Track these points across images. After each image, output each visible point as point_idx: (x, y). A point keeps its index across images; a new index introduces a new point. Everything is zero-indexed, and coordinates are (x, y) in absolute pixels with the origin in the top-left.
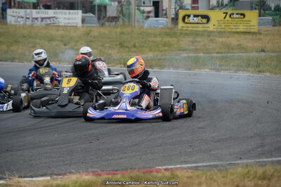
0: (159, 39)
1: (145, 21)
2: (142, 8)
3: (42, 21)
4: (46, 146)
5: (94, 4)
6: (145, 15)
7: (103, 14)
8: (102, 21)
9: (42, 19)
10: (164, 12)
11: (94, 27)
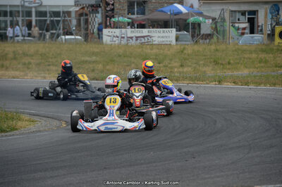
0: (254, 56)
1: (240, 38)
2: (237, 25)
3: (137, 40)
4: (142, 164)
5: (188, 21)
6: (240, 31)
7: (197, 31)
8: (195, 39)
9: (137, 38)
10: (260, 28)
11: (188, 45)
